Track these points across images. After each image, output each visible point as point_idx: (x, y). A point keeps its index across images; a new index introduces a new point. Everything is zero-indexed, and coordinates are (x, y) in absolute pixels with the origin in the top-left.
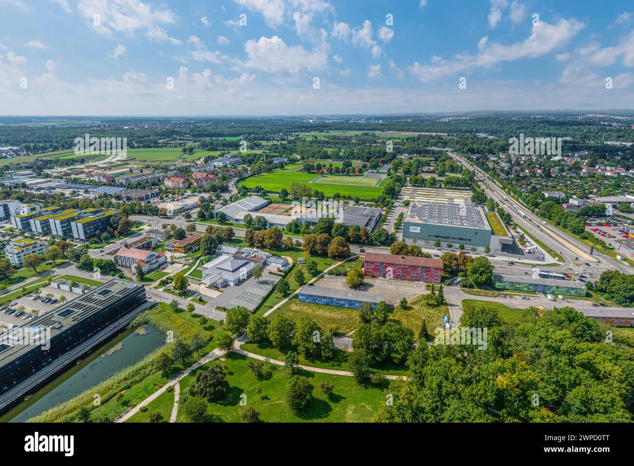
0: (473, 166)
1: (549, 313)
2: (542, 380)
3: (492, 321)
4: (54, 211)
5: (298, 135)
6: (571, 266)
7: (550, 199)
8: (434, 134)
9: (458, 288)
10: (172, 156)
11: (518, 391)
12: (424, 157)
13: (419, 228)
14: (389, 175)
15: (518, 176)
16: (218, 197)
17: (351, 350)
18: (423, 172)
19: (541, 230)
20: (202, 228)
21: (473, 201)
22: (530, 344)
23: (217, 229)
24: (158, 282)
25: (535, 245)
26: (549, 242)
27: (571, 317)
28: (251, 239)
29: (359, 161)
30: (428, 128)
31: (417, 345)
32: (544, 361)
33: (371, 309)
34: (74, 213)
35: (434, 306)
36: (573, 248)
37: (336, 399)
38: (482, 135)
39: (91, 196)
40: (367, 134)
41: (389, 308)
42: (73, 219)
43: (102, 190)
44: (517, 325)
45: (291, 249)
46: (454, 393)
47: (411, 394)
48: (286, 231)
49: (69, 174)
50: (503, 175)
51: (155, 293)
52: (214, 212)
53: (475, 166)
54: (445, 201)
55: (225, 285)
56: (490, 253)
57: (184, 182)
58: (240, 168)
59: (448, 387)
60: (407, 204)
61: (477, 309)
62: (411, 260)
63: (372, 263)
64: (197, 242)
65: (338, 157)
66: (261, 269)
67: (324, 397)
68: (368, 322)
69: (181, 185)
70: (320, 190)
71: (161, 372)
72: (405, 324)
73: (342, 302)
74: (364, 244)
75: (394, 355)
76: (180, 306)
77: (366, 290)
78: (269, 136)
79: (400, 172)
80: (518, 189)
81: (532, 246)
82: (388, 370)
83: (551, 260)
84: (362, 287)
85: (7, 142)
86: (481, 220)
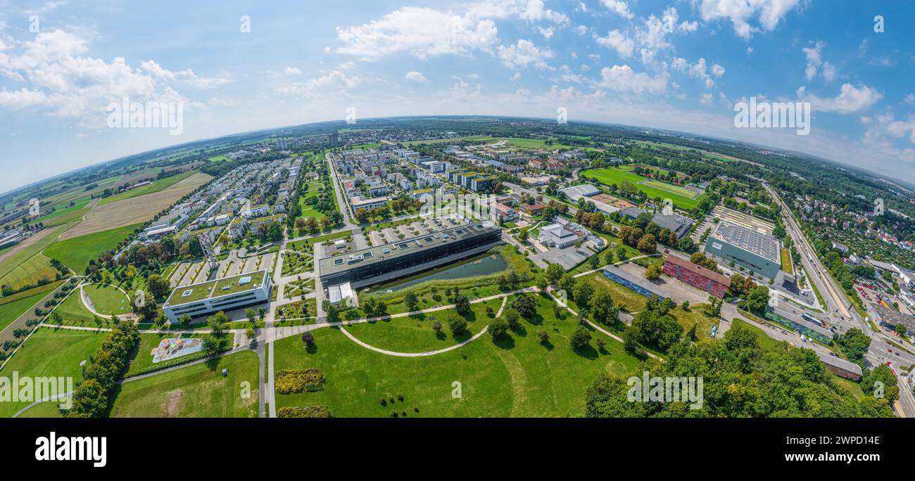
0: (781, 201)
1: (795, 349)
2: (762, 397)
3: (750, 342)
4: (465, 171)
5: (634, 142)
6: (830, 316)
7: (836, 250)
8: (753, 163)
9: (735, 307)
10: (537, 145)
11: (740, 399)
12: (741, 182)
13: (721, 246)
14: (707, 191)
15: (817, 221)
16: (563, 180)
17: (629, 325)
18: (737, 196)
19: (820, 277)
20: (547, 200)
21: (774, 234)
22: (769, 369)
23: (557, 204)
24: (510, 230)
25: (811, 289)
26: (823, 290)
27: (810, 357)
28: (580, 217)
29: (683, 174)
30: (749, 156)
31: (682, 340)
32: (772, 385)
33: (658, 301)
34: (474, 174)
35: (709, 315)
36: (838, 301)
37: (604, 352)
38: (794, 174)
39: (485, 165)
40: (694, 151)
41: (672, 305)
42: (473, 178)
43: (491, 162)
44: (768, 351)
45: (608, 233)
47: (661, 371)
48: (608, 218)
49: (476, 150)
50: (804, 217)
51: (507, 237)
52: (558, 190)
53: (783, 202)
54: (750, 227)
55: (553, 245)
56: (773, 286)
57: (541, 165)
58: (583, 161)
60: (716, 221)
61: (742, 329)
62: (705, 272)
63: (672, 264)
64: (541, 210)
65: (665, 167)
66: (582, 242)
67: (596, 348)
68: (651, 309)
69: (539, 167)
70: (644, 192)
71: (499, 286)
72: (680, 321)
73: (636, 288)
74: (669, 246)
75: (660, 341)
76: (520, 250)
77: (659, 284)
78: (611, 139)
79: (717, 192)
80: (814, 233)
81: (808, 289)
82: (651, 349)
83: (817, 305)
84: (656, 281)
85: (452, 130)
86: (775, 253)
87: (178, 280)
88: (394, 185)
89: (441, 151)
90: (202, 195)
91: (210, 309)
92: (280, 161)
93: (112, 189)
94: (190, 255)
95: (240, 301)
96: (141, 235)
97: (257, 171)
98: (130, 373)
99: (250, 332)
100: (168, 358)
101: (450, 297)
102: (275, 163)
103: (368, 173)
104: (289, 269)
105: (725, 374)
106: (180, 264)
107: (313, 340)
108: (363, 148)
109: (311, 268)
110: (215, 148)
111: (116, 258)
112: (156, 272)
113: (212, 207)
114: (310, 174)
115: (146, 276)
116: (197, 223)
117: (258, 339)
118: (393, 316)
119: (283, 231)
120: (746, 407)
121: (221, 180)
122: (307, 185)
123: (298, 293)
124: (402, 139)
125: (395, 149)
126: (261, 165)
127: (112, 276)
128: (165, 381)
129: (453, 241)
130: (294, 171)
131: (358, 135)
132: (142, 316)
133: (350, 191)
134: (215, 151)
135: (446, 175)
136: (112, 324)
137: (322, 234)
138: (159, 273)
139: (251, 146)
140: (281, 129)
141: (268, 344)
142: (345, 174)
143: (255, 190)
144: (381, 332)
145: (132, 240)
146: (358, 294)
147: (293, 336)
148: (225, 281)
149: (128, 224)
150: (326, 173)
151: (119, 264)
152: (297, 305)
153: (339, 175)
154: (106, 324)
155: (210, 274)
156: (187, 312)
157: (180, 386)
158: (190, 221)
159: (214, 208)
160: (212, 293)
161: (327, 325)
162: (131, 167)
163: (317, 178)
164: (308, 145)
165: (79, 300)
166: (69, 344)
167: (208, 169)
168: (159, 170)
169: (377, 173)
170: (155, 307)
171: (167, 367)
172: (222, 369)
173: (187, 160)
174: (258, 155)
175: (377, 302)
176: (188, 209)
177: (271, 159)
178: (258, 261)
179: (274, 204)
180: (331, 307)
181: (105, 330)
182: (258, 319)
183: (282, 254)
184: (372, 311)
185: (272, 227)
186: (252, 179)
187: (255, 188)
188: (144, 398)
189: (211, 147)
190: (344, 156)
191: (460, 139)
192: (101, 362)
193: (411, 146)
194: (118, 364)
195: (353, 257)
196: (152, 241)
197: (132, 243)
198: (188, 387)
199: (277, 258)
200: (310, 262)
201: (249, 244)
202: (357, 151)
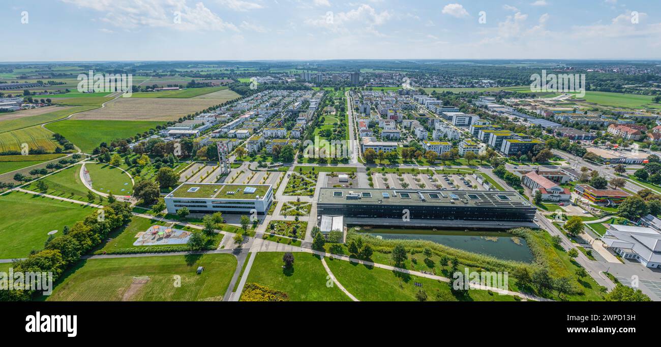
4: (496, 128)
20: (634, 187)
24: (550, 214)
34: (509, 133)
39: (528, 124)
42: (506, 138)
43: (537, 122)
49: (518, 105)
51: (543, 220)
57: (635, 134)
64: (619, 199)
69: (629, 136)
71: (516, 280)
76: (562, 245)
85: (489, 77)
87: (188, 177)
88: (407, 131)
89: (470, 102)
90: (228, 110)
91: (210, 208)
92: (303, 92)
93: (139, 87)
94: (206, 158)
95: (240, 207)
96: (162, 132)
97: (280, 98)
98: (103, 250)
99: (239, 237)
100: (150, 244)
101: (445, 268)
102: (298, 93)
103: (384, 116)
104: (292, 189)
106: (194, 164)
107: (293, 262)
108: (382, 90)
109: (311, 193)
110: (245, 70)
111: (131, 146)
112: (169, 166)
113: (235, 121)
114: (328, 108)
115: (158, 167)
116: (219, 132)
117: (244, 246)
118: (376, 265)
119: (295, 154)
121: (247, 99)
122: (323, 118)
123: (293, 213)
124: (426, 85)
125: (417, 94)
126: (285, 93)
127: (123, 160)
128: (136, 265)
129: (463, 205)
130: (314, 103)
131: (380, 76)
132: (141, 201)
133: (363, 131)
134: (245, 73)
135: (471, 130)
136: (106, 202)
137: (329, 165)
138: (172, 167)
139: (279, 73)
140: (306, 62)
141: (251, 253)
142: (361, 113)
143: (276, 115)
144: (360, 278)
145: (152, 134)
146: (348, 230)
147: (276, 252)
148: (232, 187)
149: (151, 120)
150: (343, 110)
151: (134, 151)
152: (289, 224)
153: (355, 113)
154: (99, 201)
155: (220, 178)
156: (187, 206)
157: (148, 274)
158: (213, 129)
159: (237, 122)
160: (216, 194)
161: (310, 251)
162: (161, 71)
163: (334, 113)
164: (330, 81)
165: (76, 175)
166: (45, 212)
167: (237, 88)
168: (190, 80)
169: (392, 117)
170: (157, 195)
171: (145, 252)
172: (199, 265)
173: (217, 76)
174: (283, 83)
175: (364, 244)
176: (213, 119)
177: (295, 89)
178: (266, 176)
179: (291, 129)
180: (319, 235)
181: (96, 206)
182: (250, 228)
183: (289, 175)
184: (356, 252)
185: (285, 149)
186: (275, 104)
187: (277, 113)
188: (105, 278)
189: (241, 69)
190: (363, 96)
191: (497, 89)
192: (76, 234)
193: (434, 93)
194: (93, 240)
195: (352, 193)
196: (172, 139)
197: (152, 137)
198: (157, 276)
199: (283, 177)
200: (312, 188)
201: (261, 159)
202: (376, 93)
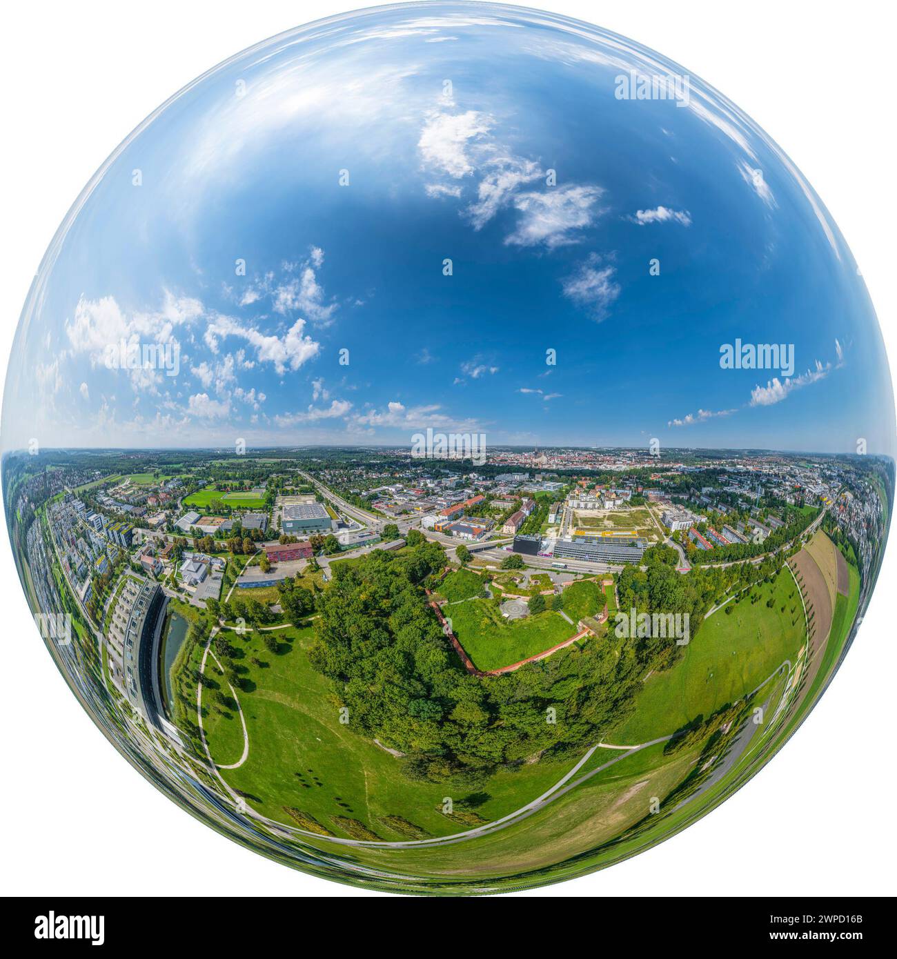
0: (312, 479)
1: (369, 555)
2: (378, 588)
3: (347, 569)
6: (372, 527)
7: (354, 493)
8: (289, 460)
9: (324, 556)
11: (371, 598)
12: (285, 475)
13: (292, 524)
14: (267, 489)
15: (336, 482)
17: (283, 612)
18: (286, 485)
19: (354, 512)
20: (171, 538)
21: (317, 501)
22: (368, 572)
23: (178, 540)
24: (165, 582)
26: (359, 517)
27: (379, 553)
28: (197, 545)
29: (248, 481)
30: (285, 456)
31: (316, 597)
32: (376, 579)
33: (282, 584)
35: (315, 571)
36: (370, 518)
37: (291, 640)
38: (314, 460)
39: (123, 512)
40: (251, 461)
41: (292, 580)
42: (120, 531)
43: (126, 508)
45: (222, 551)
46: (345, 613)
47: (326, 623)
48: (215, 538)
49: (114, 494)
50: (329, 483)
51: (167, 590)
52: (174, 525)
53: (314, 479)
54: (301, 503)
55: (196, 582)
56: (334, 531)
57: (156, 501)
58: (182, 489)
59: (341, 612)
60: (281, 508)
61: (337, 566)
62: (293, 546)
63: (272, 553)
64: (171, 550)
65: (235, 479)
66: (210, 568)
67: (284, 642)
68: (284, 592)
69: (155, 504)
70: (228, 504)
71: (198, 644)
72: (304, 587)
73: (264, 584)
74: (262, 541)
75: (307, 607)
76: (181, 600)
77: (274, 572)
79: (273, 487)
80: (338, 490)
81: (352, 522)
82: (308, 615)
83: (362, 527)
84: (271, 571)
86: (323, 512)
105: (352, 594)
120: (378, 598)
169: (72, 543)
